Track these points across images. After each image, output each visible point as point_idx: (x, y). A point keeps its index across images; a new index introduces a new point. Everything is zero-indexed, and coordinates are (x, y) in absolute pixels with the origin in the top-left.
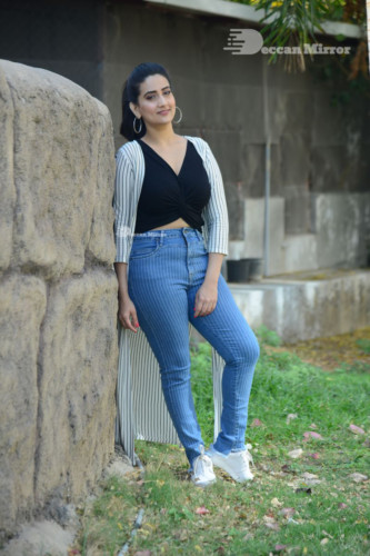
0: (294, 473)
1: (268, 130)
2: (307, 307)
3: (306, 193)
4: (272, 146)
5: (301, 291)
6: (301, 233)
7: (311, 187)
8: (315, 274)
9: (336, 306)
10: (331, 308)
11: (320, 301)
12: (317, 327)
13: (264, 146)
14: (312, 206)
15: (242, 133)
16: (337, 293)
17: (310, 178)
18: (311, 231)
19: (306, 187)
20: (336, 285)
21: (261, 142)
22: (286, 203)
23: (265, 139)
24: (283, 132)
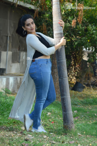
0: (24, 135)
1: (8, 32)
2: (18, 83)
3: (18, 51)
4: (9, 36)
5: (16, 79)
6: (16, 62)
7: (19, 49)
8: (20, 74)
13: (8, 36)
14: (19, 55)
15: (1, 32)
17: (19, 47)
18: (19, 62)
19: (18, 49)
21: (7, 35)
22: (12, 53)
23: (8, 34)
24: (13, 33)
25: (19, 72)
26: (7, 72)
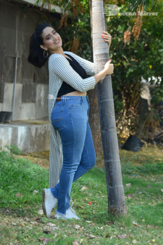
1: (17, 51)
2: (32, 137)
3: (33, 83)
4: (18, 58)
6: (29, 102)
7: (34, 80)
8: (35, 121)
9: (44, 137)
10: (42, 138)
11: (38, 135)
12: (36, 147)
13: (15, 58)
14: (35, 89)
15: (5, 50)
16: (45, 131)
17: (34, 76)
18: (34, 102)
19: (32, 80)
20: (45, 127)
21: (14, 56)
22: (23, 87)
23: (16, 55)
24: (24, 53)
25: (35, 118)
26: (14, 118)
